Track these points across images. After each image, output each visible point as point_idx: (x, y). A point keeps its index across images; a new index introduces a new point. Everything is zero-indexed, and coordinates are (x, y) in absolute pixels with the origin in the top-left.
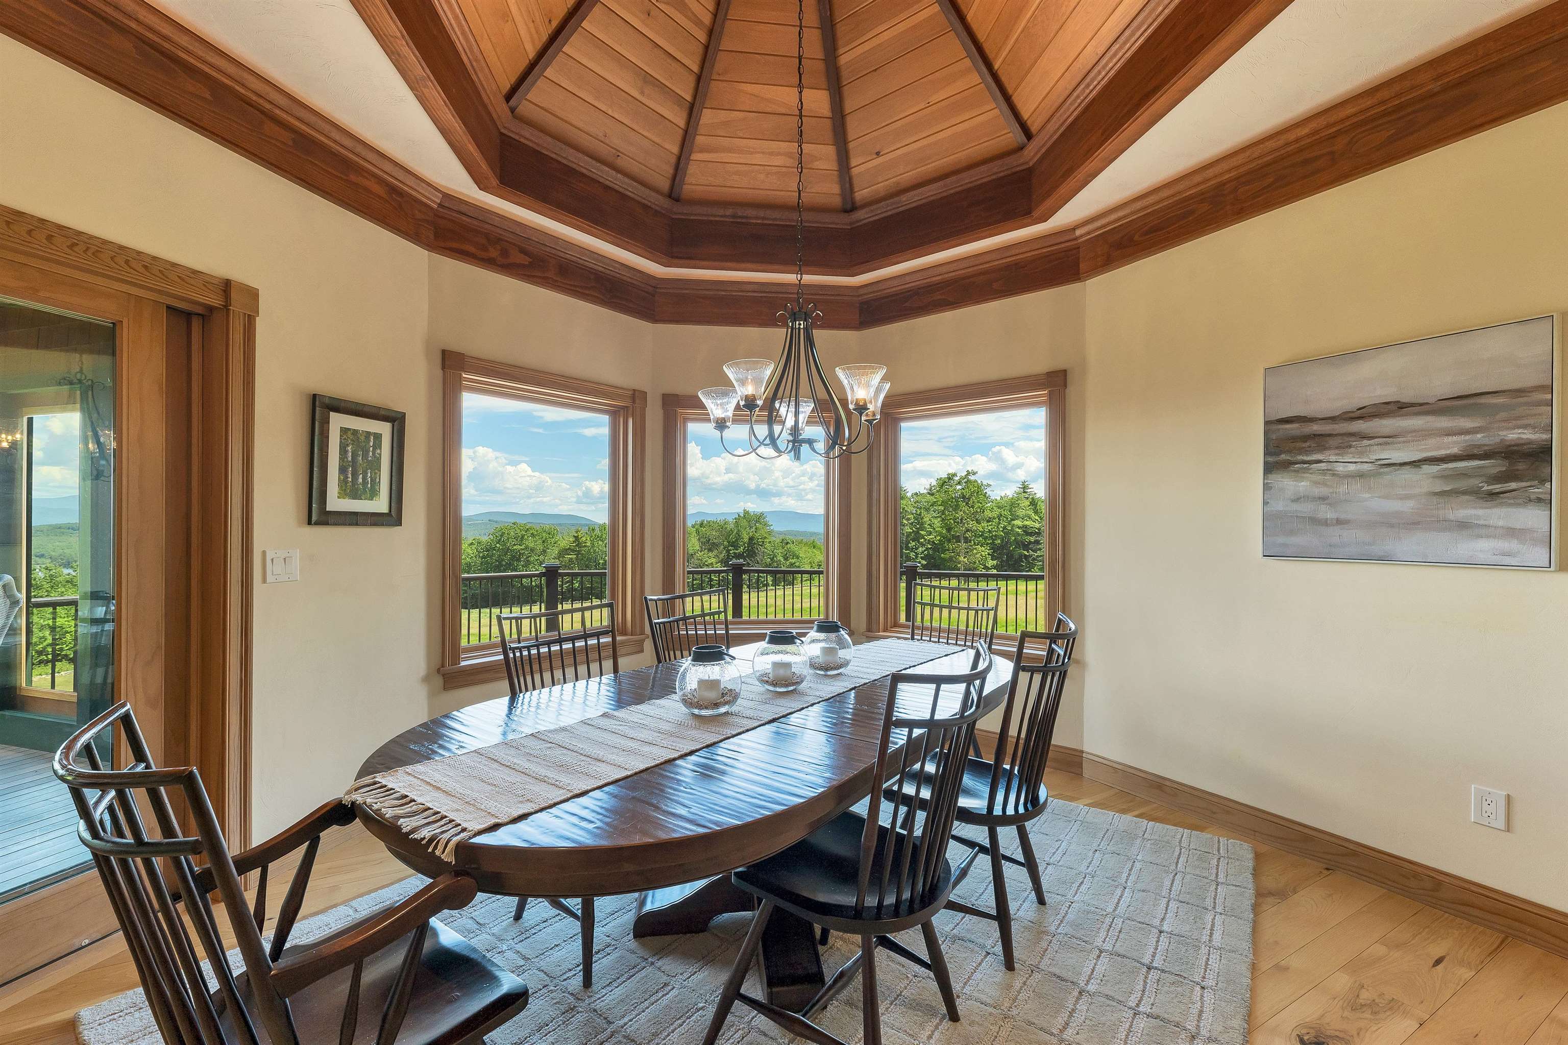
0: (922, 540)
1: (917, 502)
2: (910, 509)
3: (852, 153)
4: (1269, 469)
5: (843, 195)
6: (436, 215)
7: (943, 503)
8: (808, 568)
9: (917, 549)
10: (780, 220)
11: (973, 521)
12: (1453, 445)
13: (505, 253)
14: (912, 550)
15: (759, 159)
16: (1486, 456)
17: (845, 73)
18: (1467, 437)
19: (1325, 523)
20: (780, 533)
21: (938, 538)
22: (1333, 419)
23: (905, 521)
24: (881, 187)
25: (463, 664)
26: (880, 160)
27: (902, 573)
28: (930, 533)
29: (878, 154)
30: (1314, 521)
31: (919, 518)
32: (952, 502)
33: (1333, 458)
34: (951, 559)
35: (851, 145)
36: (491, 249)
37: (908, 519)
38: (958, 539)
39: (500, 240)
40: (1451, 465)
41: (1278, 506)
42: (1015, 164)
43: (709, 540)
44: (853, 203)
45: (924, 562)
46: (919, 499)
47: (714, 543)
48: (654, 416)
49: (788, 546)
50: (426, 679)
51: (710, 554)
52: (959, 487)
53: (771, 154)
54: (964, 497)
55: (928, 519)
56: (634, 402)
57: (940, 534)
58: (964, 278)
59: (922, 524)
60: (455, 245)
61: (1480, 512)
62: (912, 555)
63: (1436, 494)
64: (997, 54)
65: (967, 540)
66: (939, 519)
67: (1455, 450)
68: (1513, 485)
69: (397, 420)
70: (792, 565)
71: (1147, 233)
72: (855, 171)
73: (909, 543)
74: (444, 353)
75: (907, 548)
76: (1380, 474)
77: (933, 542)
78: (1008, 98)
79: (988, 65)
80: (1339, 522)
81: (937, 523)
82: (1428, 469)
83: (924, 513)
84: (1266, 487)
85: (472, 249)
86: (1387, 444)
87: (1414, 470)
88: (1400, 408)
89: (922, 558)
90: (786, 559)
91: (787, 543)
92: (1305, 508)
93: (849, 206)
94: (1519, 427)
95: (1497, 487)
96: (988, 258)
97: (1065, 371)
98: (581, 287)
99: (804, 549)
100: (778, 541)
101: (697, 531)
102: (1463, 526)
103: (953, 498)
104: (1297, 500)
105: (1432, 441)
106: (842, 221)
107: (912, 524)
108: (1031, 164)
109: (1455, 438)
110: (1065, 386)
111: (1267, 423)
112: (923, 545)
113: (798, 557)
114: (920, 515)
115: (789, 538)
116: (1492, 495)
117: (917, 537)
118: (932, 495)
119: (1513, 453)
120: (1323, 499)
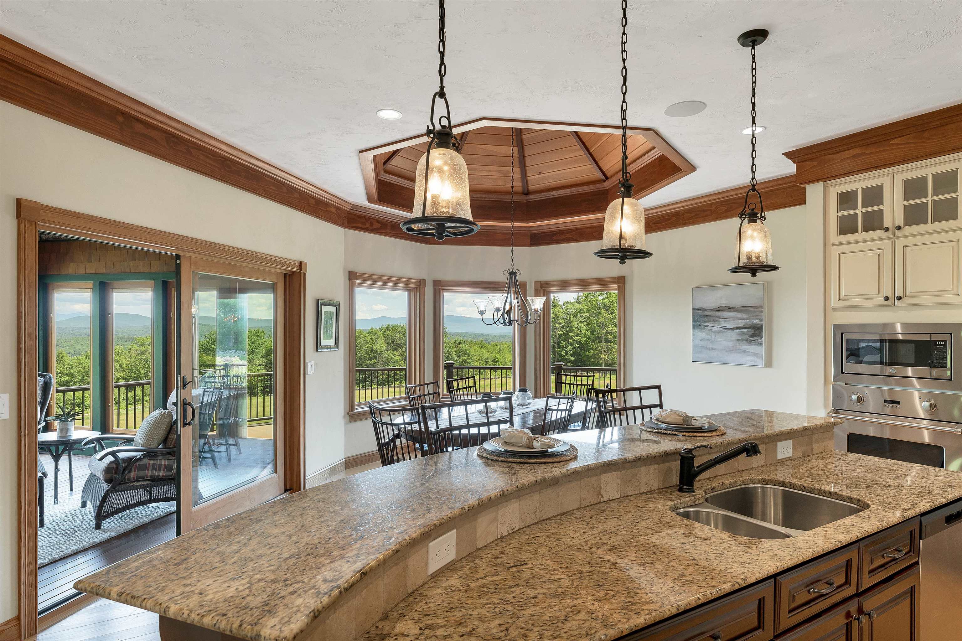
0: (571, 341)
1: (568, 309)
2: (561, 315)
3: (528, 171)
4: (694, 327)
5: (523, 187)
6: (348, 213)
7: (589, 310)
8: (477, 365)
9: (566, 348)
10: (493, 198)
11: (612, 325)
12: (741, 323)
13: (372, 224)
14: (563, 348)
15: (484, 173)
16: (749, 328)
17: (525, 143)
18: (745, 321)
19: (709, 349)
20: (453, 334)
21: (584, 339)
22: (712, 310)
23: (557, 325)
24: (542, 185)
25: (356, 411)
26: (540, 176)
27: (553, 369)
28: (578, 335)
29: (540, 173)
30: (707, 348)
31: (568, 322)
32: (595, 310)
33: (712, 325)
34: (594, 356)
35: (527, 168)
36: (367, 224)
37: (560, 323)
38: (599, 339)
39: (370, 219)
40: (741, 330)
41: (697, 342)
42: (601, 187)
43: (394, 341)
44: (528, 190)
45: (573, 359)
46: (569, 307)
47: (398, 344)
48: (429, 291)
49: (461, 345)
50: (344, 417)
51: (395, 353)
52: (601, 298)
53: (489, 171)
54: (605, 305)
55: (576, 323)
56: (420, 285)
57: (586, 336)
58: (581, 229)
59: (571, 327)
60: (354, 225)
61: (748, 347)
62: (563, 353)
63: (738, 340)
64: (592, 146)
65: (607, 341)
66: (585, 323)
67: (742, 325)
68: (755, 338)
69: (337, 306)
70: (464, 361)
71: (654, 223)
72: (529, 178)
73: (561, 343)
74: (350, 272)
75: (559, 347)
76: (724, 332)
77: (580, 342)
78: (596, 163)
79: (588, 150)
80: (713, 349)
81: (583, 327)
82: (736, 331)
83: (572, 318)
84: (693, 334)
85: (360, 225)
86: (725, 321)
87: (732, 331)
88: (728, 308)
89: (571, 355)
90: (459, 357)
91: (460, 343)
92: (703, 343)
93: (526, 192)
94: (756, 319)
95: (751, 339)
96: (591, 222)
97: (624, 277)
98: (399, 234)
99: (474, 348)
100: (452, 341)
101: (384, 334)
102: (744, 352)
103: (595, 306)
104: (702, 340)
105: (737, 321)
106: (523, 199)
107: (563, 327)
108: (607, 188)
109: (742, 321)
110: (625, 283)
111: (693, 309)
112: (571, 345)
113: (469, 355)
114: (570, 320)
115: (461, 339)
116: (751, 341)
117: (566, 337)
118: (579, 303)
119: (756, 327)
120: (709, 340)
